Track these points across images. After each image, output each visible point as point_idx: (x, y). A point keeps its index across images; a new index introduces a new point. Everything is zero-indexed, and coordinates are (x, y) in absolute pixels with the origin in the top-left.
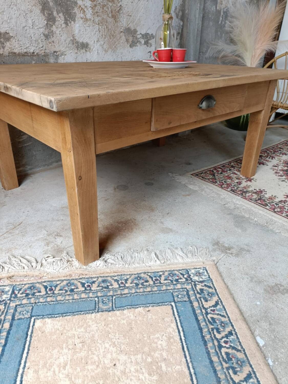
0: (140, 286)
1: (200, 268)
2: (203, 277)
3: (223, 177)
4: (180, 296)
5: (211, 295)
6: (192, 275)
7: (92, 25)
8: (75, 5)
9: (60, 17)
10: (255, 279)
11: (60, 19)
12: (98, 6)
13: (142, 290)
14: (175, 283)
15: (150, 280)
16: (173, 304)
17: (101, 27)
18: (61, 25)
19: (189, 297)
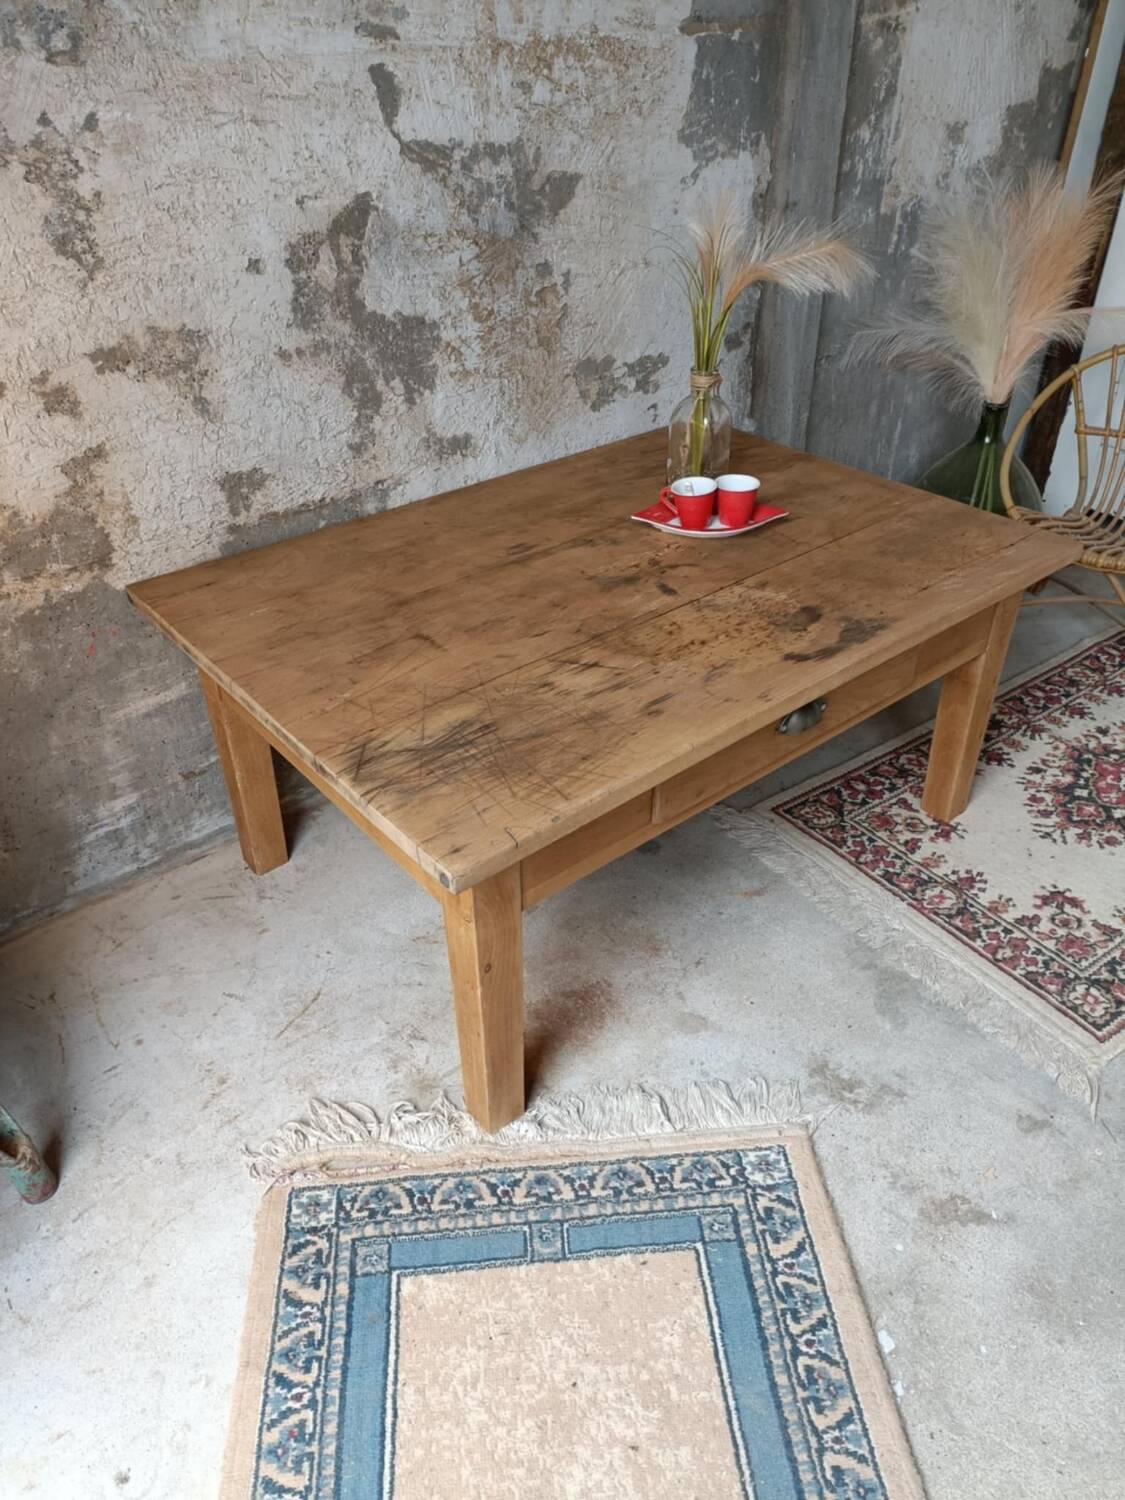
0: (625, 1196)
1: (769, 1148)
2: (776, 1175)
3: (868, 817)
4: (716, 1228)
5: (789, 1224)
6: (749, 1169)
7: (481, 384)
8: (434, 345)
9: (392, 389)
10: (903, 1181)
11: (393, 394)
12: (498, 329)
13: (628, 1208)
14: (706, 1189)
15: (647, 1179)
16: (699, 1246)
17: (506, 381)
18: (396, 409)
19: (737, 1231)
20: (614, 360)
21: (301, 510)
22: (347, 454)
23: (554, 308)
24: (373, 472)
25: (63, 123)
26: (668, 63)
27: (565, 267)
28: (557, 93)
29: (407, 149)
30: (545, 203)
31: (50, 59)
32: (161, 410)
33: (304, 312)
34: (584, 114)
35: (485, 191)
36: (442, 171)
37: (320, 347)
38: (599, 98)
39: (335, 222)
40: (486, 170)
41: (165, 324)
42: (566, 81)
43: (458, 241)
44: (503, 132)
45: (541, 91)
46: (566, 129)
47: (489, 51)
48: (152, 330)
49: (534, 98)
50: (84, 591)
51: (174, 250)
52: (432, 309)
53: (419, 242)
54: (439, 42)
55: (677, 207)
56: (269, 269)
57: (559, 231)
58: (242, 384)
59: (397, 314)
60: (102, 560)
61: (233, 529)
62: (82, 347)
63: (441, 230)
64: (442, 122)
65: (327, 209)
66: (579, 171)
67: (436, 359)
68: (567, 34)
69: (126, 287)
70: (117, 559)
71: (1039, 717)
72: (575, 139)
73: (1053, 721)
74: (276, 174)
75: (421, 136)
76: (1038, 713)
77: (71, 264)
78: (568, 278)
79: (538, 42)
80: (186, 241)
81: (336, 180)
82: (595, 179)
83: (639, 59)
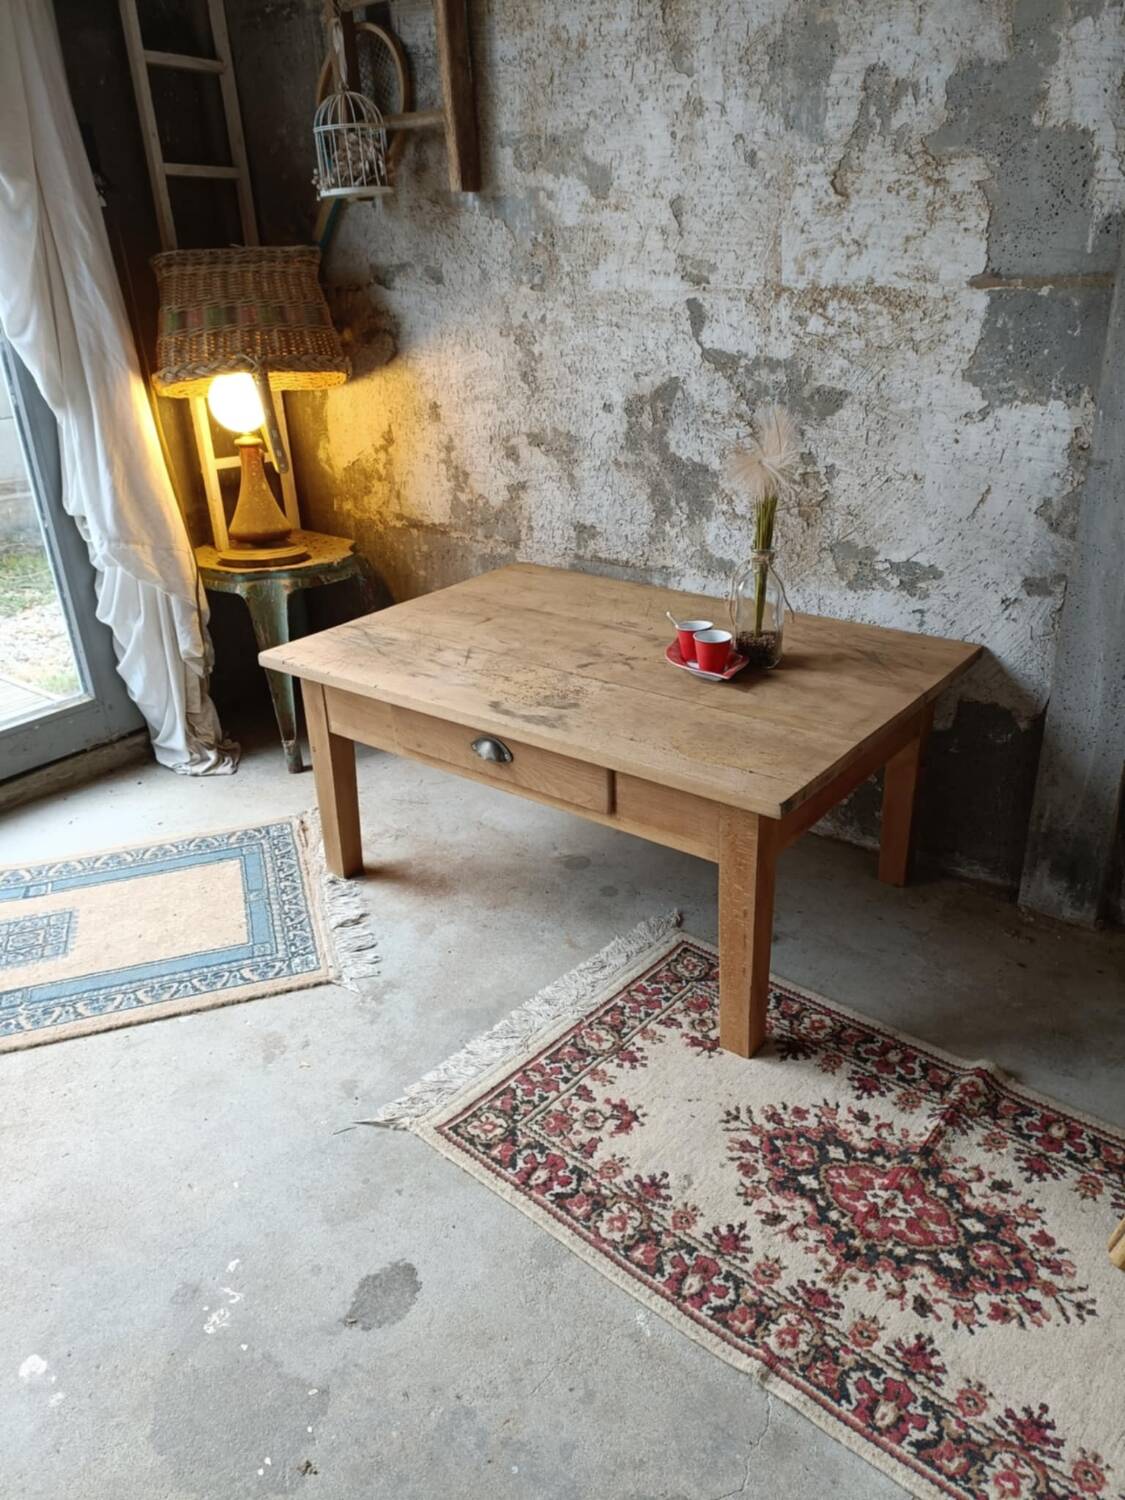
20: (877, 554)
21: (614, 563)
22: (646, 539)
23: (815, 491)
24: (661, 558)
25: (532, 318)
26: (951, 311)
27: (829, 461)
28: (829, 327)
29: (707, 355)
30: (813, 408)
31: (532, 288)
32: (553, 474)
33: (632, 441)
34: (856, 344)
35: (762, 390)
36: (730, 372)
37: (638, 465)
38: (872, 334)
39: (656, 392)
40: (764, 376)
41: (561, 428)
42: (839, 318)
43: (737, 422)
44: (782, 350)
45: (815, 324)
46: (836, 355)
47: (773, 294)
48: (555, 430)
49: (808, 329)
50: (507, 556)
51: (569, 390)
52: (715, 464)
53: (708, 416)
54: (736, 286)
55: (958, 437)
56: (616, 411)
57: (825, 432)
58: (593, 473)
59: (689, 459)
60: (515, 543)
61: (577, 557)
62: (524, 429)
63: (725, 411)
64: (733, 339)
65: (652, 383)
66: (848, 389)
67: (714, 498)
68: (843, 283)
69: (546, 404)
70: (522, 546)
71: (992, 1127)
72: (845, 363)
73: (993, 1140)
74: (625, 357)
75: (717, 346)
76: (1003, 1128)
77: (526, 387)
78: (831, 471)
79: (815, 287)
80: (575, 386)
81: (659, 366)
82: (864, 397)
83: (917, 306)
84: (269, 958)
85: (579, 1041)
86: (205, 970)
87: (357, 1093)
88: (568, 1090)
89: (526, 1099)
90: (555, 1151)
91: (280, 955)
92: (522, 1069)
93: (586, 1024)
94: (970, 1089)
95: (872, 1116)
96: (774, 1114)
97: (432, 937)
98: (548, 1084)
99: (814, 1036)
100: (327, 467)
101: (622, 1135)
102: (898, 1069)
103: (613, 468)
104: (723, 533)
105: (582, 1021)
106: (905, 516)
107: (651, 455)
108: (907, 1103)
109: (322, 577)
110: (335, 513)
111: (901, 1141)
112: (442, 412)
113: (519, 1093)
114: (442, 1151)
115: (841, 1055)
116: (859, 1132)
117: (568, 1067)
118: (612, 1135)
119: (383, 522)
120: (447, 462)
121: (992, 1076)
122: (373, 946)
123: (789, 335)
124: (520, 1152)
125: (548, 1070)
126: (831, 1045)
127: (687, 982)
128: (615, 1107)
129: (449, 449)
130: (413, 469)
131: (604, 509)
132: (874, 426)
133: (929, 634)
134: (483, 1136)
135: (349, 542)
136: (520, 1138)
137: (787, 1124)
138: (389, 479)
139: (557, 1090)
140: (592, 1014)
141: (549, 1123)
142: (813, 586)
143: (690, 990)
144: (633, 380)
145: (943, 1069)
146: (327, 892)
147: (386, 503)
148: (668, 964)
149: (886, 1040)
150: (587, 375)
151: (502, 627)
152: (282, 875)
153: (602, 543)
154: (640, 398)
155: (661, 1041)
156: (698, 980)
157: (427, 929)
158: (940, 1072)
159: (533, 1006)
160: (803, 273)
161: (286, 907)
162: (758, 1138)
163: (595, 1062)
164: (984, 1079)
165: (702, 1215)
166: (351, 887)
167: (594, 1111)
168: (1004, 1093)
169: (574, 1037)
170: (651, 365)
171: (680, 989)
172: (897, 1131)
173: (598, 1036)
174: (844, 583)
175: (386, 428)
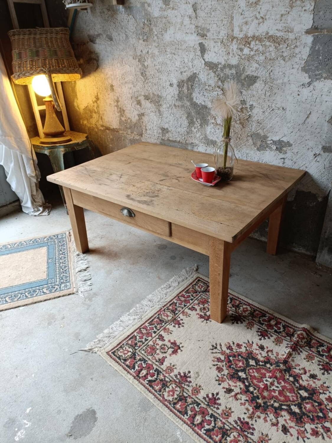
1: (70, 286)
18: (198, 127)
20: (268, 137)
21: (175, 141)
22: (186, 133)
23: (246, 114)
24: (191, 140)
25: (144, 52)
26: (298, 44)
27: (251, 103)
28: (252, 52)
29: (206, 64)
30: (245, 83)
31: (144, 41)
32: (153, 110)
33: (180, 98)
34: (262, 58)
35: (227, 77)
36: (215, 70)
37: (183, 106)
38: (268, 54)
39: (188, 78)
40: (227, 71)
41: (155, 93)
42: (255, 48)
43: (217, 89)
44: (234, 61)
45: (246, 51)
46: (254, 63)
47: (230, 40)
48: (153, 94)
49: (244, 53)
50: (138, 139)
51: (158, 79)
52: (209, 105)
53: (207, 87)
54: (217, 37)
55: (299, 93)
56: (174, 86)
57: (250, 92)
58: (167, 109)
59: (200, 103)
60: (141, 135)
61: (162, 139)
62: (143, 94)
63: (213, 85)
64: (216, 58)
65: (187, 75)
66: (258, 75)
67: (209, 118)
68: (257, 34)
69: (150, 84)
70: (143, 135)
71: (309, 351)
72: (257, 66)
73: (309, 357)
74: (177, 66)
75: (210, 60)
76: (313, 352)
77: (143, 78)
78: (252, 107)
79: (246, 37)
80: (160, 77)
81: (189, 69)
82: (264, 78)
83: (285, 42)
84: (53, 284)
85: (160, 317)
86: (31, 289)
87: (80, 337)
88: (155, 336)
89: (140, 340)
90: (149, 362)
91: (57, 283)
92: (139, 328)
93: (163, 310)
94: (301, 336)
95: (265, 347)
96: (230, 346)
97: (111, 276)
98: (149, 334)
99: (244, 314)
100: (77, 109)
101: (174, 355)
102: (274, 327)
103: (174, 107)
104: (213, 130)
105: (161, 309)
106: (278, 123)
107: (187, 102)
108: (278, 342)
109: (75, 147)
110: (81, 125)
111: (276, 357)
112: (114, 88)
113: (138, 337)
114: (108, 362)
115: (254, 322)
116: (261, 354)
117: (156, 327)
118: (170, 355)
119: (97, 128)
120: (117, 106)
121: (309, 331)
122: (90, 279)
123: (236, 55)
124: (136, 362)
125: (148, 328)
126: (250, 318)
127: (199, 293)
128: (172, 343)
129: (118, 101)
130: (105, 109)
131: (171, 122)
132: (268, 89)
133: (286, 167)
134: (123, 356)
135: (86, 135)
136: (137, 357)
137: (234, 351)
138: (98, 113)
139: (151, 336)
140: (165, 306)
141: (148, 350)
142: (244, 150)
143: (200, 296)
144: (180, 74)
145: (290, 327)
146: (76, 259)
147: (98, 121)
148: (193, 286)
149: (270, 316)
150: (164, 73)
151: (134, 166)
152: (61, 252)
153: (171, 135)
154: (183, 81)
155: (189, 316)
156: (203, 292)
157: (109, 273)
158: (290, 329)
159: (145, 302)
160: (242, 31)
161: (61, 265)
162: (224, 356)
163: (166, 325)
164: (306, 332)
165: (202, 389)
166: (84, 257)
167: (164, 345)
168: (313, 337)
169: (159, 315)
170: (186, 69)
171: (197, 295)
172: (274, 353)
173: (167, 314)
174: (256, 148)
175: (96, 94)
